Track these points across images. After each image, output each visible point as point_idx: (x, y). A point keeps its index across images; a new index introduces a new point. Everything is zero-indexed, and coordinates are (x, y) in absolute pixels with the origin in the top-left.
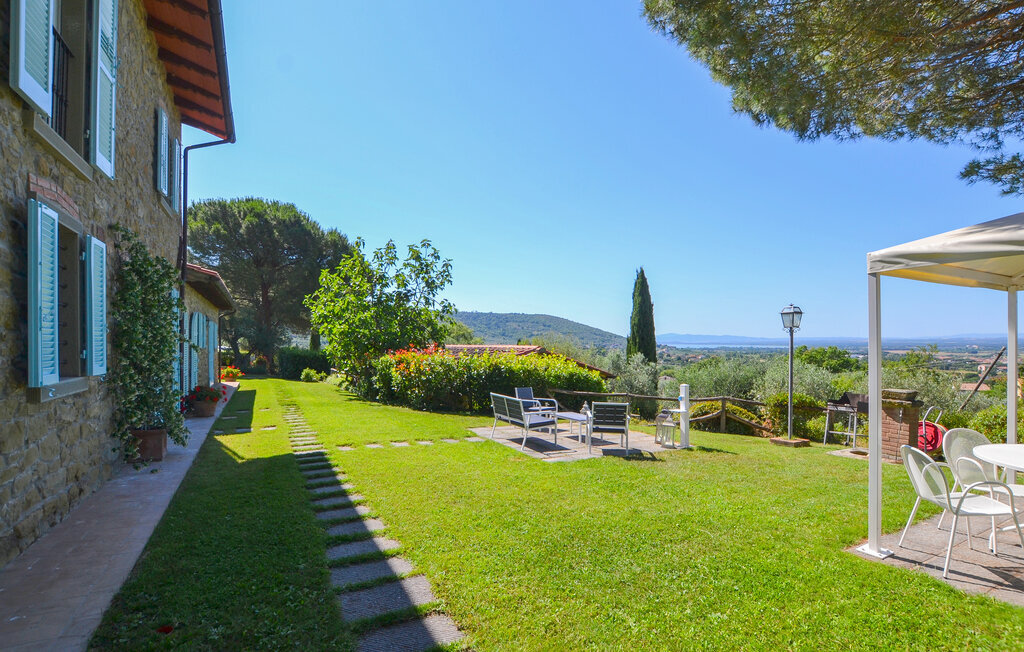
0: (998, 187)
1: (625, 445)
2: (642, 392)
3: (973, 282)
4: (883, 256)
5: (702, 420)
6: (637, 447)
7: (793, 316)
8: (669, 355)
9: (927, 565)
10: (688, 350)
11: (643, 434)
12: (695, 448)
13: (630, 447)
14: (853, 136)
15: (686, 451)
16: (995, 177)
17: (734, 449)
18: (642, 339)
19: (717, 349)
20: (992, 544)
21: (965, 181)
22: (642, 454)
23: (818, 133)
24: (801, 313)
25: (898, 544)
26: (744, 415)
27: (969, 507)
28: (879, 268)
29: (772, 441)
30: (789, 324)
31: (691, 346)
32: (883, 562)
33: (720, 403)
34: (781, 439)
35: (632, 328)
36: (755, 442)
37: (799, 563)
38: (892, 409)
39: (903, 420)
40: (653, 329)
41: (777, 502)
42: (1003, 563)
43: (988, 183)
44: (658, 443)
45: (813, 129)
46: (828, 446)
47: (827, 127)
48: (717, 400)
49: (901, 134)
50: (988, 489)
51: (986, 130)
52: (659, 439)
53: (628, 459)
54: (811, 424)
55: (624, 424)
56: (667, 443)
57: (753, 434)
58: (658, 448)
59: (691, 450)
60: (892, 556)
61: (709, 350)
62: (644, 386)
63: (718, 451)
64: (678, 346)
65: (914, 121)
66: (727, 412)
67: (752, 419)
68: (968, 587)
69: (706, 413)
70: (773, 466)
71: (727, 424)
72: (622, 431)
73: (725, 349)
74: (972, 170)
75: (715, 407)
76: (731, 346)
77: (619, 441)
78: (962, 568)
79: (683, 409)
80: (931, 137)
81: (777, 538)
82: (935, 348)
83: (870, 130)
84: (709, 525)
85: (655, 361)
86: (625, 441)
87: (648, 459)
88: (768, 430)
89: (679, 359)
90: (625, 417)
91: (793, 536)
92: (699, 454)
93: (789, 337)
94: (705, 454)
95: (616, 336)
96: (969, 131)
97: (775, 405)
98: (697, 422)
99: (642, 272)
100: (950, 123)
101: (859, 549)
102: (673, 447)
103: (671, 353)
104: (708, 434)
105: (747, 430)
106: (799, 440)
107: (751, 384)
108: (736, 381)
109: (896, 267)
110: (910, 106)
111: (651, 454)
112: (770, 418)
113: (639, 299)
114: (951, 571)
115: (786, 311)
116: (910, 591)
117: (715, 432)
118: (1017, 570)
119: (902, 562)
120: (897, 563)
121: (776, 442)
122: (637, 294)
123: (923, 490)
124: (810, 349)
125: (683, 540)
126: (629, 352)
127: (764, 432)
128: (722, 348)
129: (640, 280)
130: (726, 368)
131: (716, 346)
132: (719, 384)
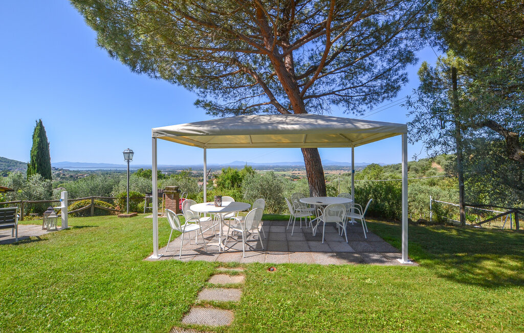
0: (205, 111)
1: (15, 235)
2: (39, 199)
3: (193, 144)
4: (158, 130)
5: (79, 211)
6: (26, 234)
7: (129, 155)
8: (64, 175)
9: (175, 256)
10: (78, 172)
11: (34, 225)
12: (72, 227)
13: (19, 236)
14: (156, 77)
15: (65, 231)
16: (204, 107)
17: (97, 224)
18: (40, 165)
19: (97, 171)
20: (196, 241)
21: (195, 106)
22: (30, 239)
23: (141, 71)
24: (133, 153)
25: (165, 251)
26: (105, 205)
27: (187, 229)
28: (156, 135)
29: (119, 216)
30: (127, 158)
31: (80, 169)
32: (159, 260)
33: (91, 200)
34: (123, 214)
35: (32, 157)
36: (110, 218)
37: (121, 273)
38: (170, 195)
39: (174, 199)
40: (50, 159)
41: (115, 246)
42: (199, 246)
43: (202, 109)
44: (44, 229)
45: (139, 68)
46: (146, 214)
47: (145, 69)
48: (89, 199)
49: (176, 82)
50: (195, 221)
51: (201, 90)
52: (45, 227)
53: (17, 244)
54: (140, 205)
55: (14, 221)
56: (51, 228)
57: (110, 214)
58: (45, 232)
59: (69, 229)
60: (163, 256)
61: (91, 171)
62: (41, 194)
63: (86, 227)
64: (71, 169)
65: (180, 78)
66: (94, 204)
67: (109, 206)
68: (187, 259)
69: (82, 207)
70: (116, 229)
71: (94, 211)
72: (13, 227)
73: (101, 170)
74: (198, 103)
75: (86, 203)
76: (105, 169)
77: (11, 234)
78: (186, 253)
79: (63, 206)
80: (186, 87)
81: (112, 265)
82: (191, 169)
83: (163, 76)
84: (74, 270)
85: (51, 178)
86: (15, 233)
87: (34, 241)
88: (118, 211)
89: (71, 176)
90: (15, 216)
91: (120, 261)
92: (74, 231)
93: (127, 164)
94: (78, 230)
95: (21, 163)
96: (197, 88)
97: (121, 198)
98: (76, 212)
99: (41, 122)
100: (192, 83)
101: (150, 257)
102: (56, 230)
103: (66, 173)
104: (82, 219)
105: (107, 212)
106: (133, 213)
107: (112, 188)
108: (103, 187)
109: (163, 136)
110: (178, 72)
111: (37, 237)
112: (119, 205)
113: (38, 140)
114: (182, 255)
115: (126, 152)
116: (166, 269)
117: (87, 216)
118: (202, 248)
119: (166, 258)
120: (164, 258)
121: (121, 217)
122: (36, 136)
123: (173, 226)
124: (144, 170)
125: (52, 285)
126: (29, 173)
127: (116, 212)
128: (99, 170)
129: (39, 127)
130: (98, 181)
131: (96, 169)
132: (93, 190)
